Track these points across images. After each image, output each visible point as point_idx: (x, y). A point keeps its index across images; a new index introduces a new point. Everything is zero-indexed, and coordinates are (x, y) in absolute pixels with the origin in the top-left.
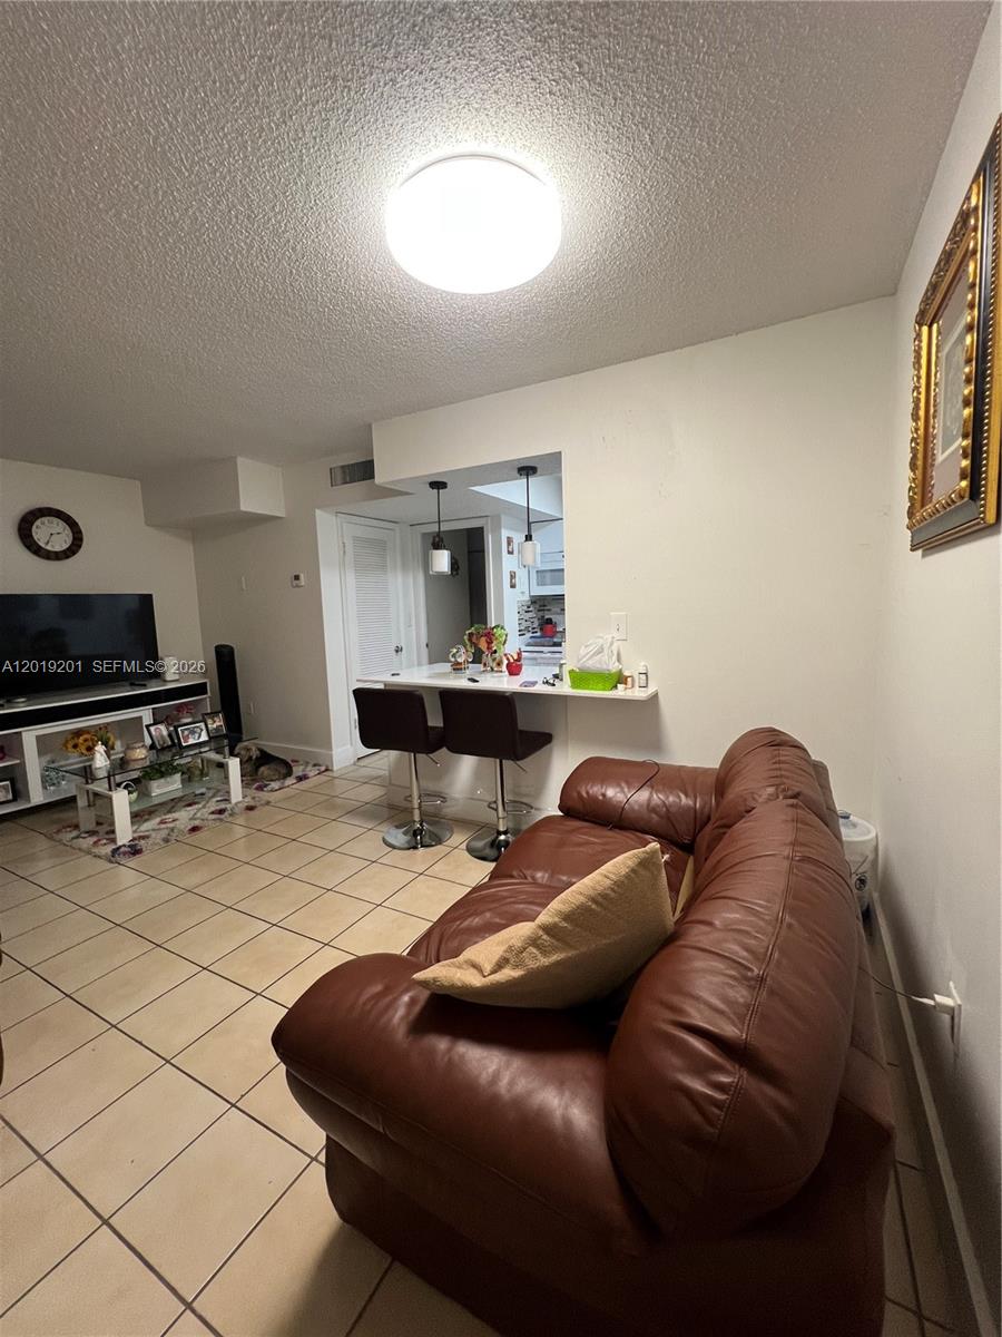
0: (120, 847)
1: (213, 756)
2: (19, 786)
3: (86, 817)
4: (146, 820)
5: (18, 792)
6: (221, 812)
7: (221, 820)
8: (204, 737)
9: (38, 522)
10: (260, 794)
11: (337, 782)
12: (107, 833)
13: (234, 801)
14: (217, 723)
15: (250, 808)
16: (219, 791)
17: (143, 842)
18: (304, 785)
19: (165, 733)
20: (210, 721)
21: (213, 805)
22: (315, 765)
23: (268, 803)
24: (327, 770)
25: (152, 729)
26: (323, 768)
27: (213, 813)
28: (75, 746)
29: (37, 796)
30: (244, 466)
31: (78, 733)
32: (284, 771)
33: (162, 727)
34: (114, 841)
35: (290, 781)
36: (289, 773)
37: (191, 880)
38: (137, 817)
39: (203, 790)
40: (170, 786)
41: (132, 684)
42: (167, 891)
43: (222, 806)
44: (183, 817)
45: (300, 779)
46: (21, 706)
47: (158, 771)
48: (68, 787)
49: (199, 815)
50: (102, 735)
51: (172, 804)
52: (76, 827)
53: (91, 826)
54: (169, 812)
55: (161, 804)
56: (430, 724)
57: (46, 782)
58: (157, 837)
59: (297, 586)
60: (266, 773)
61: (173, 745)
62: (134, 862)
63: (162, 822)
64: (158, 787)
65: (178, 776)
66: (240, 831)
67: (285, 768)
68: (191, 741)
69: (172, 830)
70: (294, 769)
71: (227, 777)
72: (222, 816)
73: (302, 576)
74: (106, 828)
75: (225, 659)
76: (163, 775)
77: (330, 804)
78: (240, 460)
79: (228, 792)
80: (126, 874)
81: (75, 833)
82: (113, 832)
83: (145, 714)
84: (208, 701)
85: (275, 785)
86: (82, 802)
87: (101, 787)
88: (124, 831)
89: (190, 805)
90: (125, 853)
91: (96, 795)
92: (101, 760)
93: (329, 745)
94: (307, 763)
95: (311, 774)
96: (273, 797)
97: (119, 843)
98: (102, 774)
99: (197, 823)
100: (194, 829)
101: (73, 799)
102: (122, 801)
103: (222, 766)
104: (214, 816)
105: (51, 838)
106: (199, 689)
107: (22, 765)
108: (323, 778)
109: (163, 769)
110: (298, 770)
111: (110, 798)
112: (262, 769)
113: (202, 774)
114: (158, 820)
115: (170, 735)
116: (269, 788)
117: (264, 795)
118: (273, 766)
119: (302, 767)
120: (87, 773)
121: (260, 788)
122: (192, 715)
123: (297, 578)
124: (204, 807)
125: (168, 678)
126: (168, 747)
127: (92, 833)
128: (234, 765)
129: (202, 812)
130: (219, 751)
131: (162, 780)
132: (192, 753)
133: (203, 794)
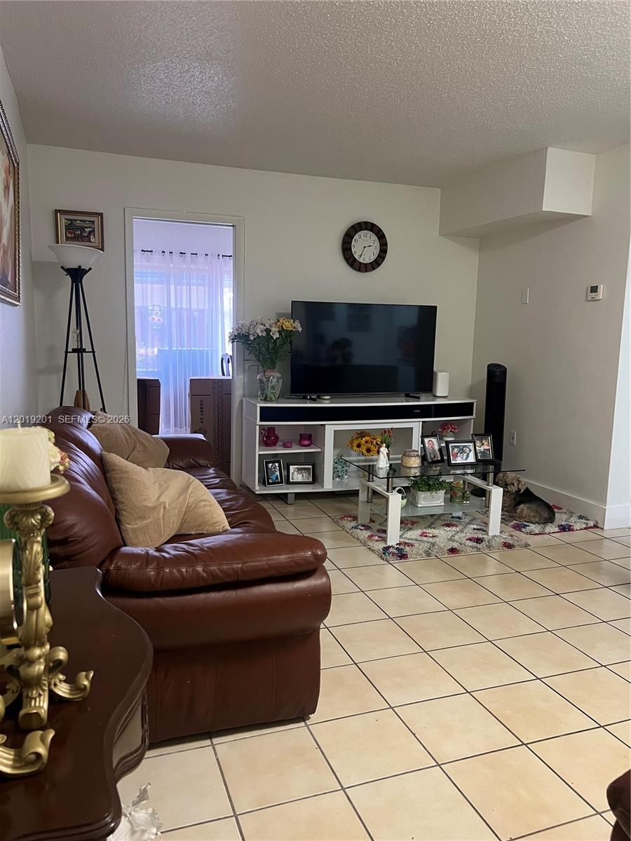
0: (389, 547)
1: (478, 482)
2: (318, 472)
3: (363, 509)
4: (410, 529)
5: (316, 478)
6: (479, 541)
7: (479, 549)
8: (471, 459)
9: (356, 237)
10: (516, 533)
11: (606, 542)
12: (379, 531)
13: (491, 534)
14: (485, 446)
15: (508, 546)
16: (474, 519)
17: (407, 549)
18: (566, 536)
19: (436, 448)
20: (478, 443)
21: (470, 531)
22: (581, 517)
23: (527, 546)
24: (595, 526)
25: (426, 440)
26: (591, 524)
27: (470, 539)
28: (359, 446)
29: (328, 485)
30: (556, 159)
31: (362, 434)
32: (546, 515)
33: (434, 440)
34: (384, 540)
35: (551, 528)
36: (551, 519)
37: (454, 600)
38: (406, 523)
39: (460, 514)
40: (432, 501)
41: (407, 395)
42: (431, 604)
43: (480, 536)
44: (442, 535)
45: (563, 529)
46: (326, 403)
47: (426, 482)
48: (352, 482)
49: (456, 537)
50: (388, 438)
51: (433, 520)
52: (355, 518)
53: (366, 521)
54: (429, 527)
55: (422, 517)
57: (336, 474)
58: (421, 547)
59: (594, 300)
60: (525, 512)
61: (442, 460)
62: (399, 564)
63: (423, 535)
64: (425, 499)
65: (442, 493)
66: (492, 566)
67: (547, 512)
68: (459, 460)
69: (433, 544)
70: (557, 515)
71: (488, 506)
72: (479, 546)
73: (601, 290)
74: (376, 526)
75: (496, 379)
76: (430, 488)
77: (595, 565)
78: (552, 152)
79: (487, 524)
80: (391, 573)
81: (354, 524)
82: (385, 532)
83: (416, 425)
84: (473, 421)
85: (534, 528)
86: (363, 497)
87: (380, 486)
88: (394, 535)
89: (448, 525)
90: (394, 554)
91: (375, 493)
92: (383, 463)
93: (603, 499)
94: (572, 514)
95: (577, 527)
96: (532, 540)
97: (389, 544)
98: (382, 474)
99: (455, 545)
100: (453, 551)
101: (355, 493)
102: (396, 503)
103: (481, 493)
104: (471, 543)
105: (337, 523)
106: (465, 409)
107: (322, 454)
108: (589, 535)
109: (431, 482)
110: (561, 518)
111: (387, 499)
112: (522, 506)
113: (464, 497)
114: (420, 532)
115: (440, 450)
116: (528, 529)
117: (521, 536)
118: (534, 506)
119: (565, 517)
120: (370, 471)
121: (518, 527)
122: (455, 435)
123: (594, 289)
124: (462, 531)
125: (438, 394)
126: (438, 462)
127: (367, 528)
128: (497, 494)
129: (461, 535)
130: (484, 477)
131: (428, 494)
132: (458, 472)
133: (459, 518)
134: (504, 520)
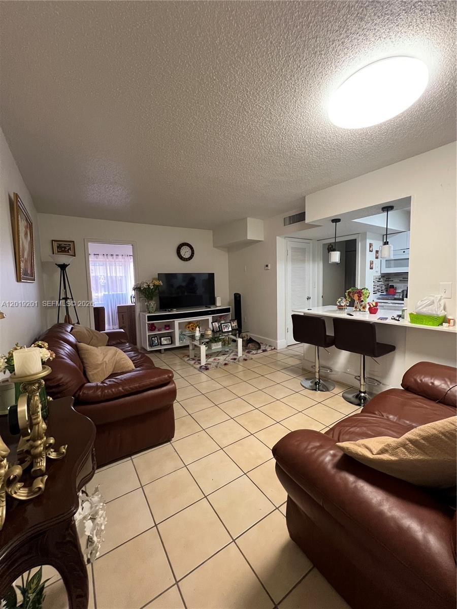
0: (202, 366)
1: (233, 337)
2: (173, 339)
3: (191, 353)
4: (210, 358)
5: (172, 342)
6: (235, 359)
7: (235, 363)
8: (230, 329)
9: (182, 248)
10: (248, 354)
11: (279, 354)
12: (198, 360)
13: (239, 356)
14: (235, 324)
15: (245, 360)
16: (233, 351)
17: (209, 366)
18: (265, 354)
19: (217, 326)
20: (232, 323)
21: (232, 356)
22: (270, 346)
23: (252, 359)
24: (274, 349)
25: (213, 324)
26: (273, 348)
27: (232, 359)
28: (189, 327)
29: (178, 344)
30: (250, 222)
31: (190, 323)
32: (258, 347)
33: (216, 323)
34: (200, 363)
35: (260, 351)
36: (259, 348)
37: (226, 384)
38: (208, 356)
39: (228, 350)
40: (217, 347)
41: (206, 307)
42: (218, 386)
43: (235, 357)
44: (222, 358)
45: (264, 351)
46: (175, 312)
47: (215, 340)
48: (187, 342)
49: (227, 359)
50: (198, 324)
51: (218, 353)
52: (188, 356)
53: (193, 357)
54: (217, 356)
55: (214, 353)
56: (327, 334)
57: (180, 339)
58: (214, 365)
59: (267, 269)
60: (251, 346)
61: (220, 331)
62: (206, 372)
63: (214, 360)
64: (215, 346)
65: (221, 343)
66: (240, 368)
67: (258, 345)
68: (226, 330)
69: (218, 363)
70: (262, 346)
71: (237, 346)
72: (235, 361)
73: (269, 266)
74: (197, 358)
75: (237, 298)
76: (216, 342)
77: (275, 363)
78: (249, 219)
79: (237, 352)
80: (203, 376)
81: (188, 358)
82: (200, 360)
83: (210, 318)
84: (231, 315)
85: (254, 352)
86: (191, 348)
87: (197, 343)
88: (203, 361)
89: (224, 355)
90: (204, 369)
91: (195, 345)
92: (198, 334)
93: (276, 339)
94: (266, 345)
95: (268, 350)
96: (253, 357)
97: (202, 365)
98: (198, 338)
99: (226, 362)
100: (226, 364)
101: (188, 346)
102: (203, 349)
103: (235, 341)
104: (233, 361)
105: (181, 359)
106: (227, 310)
107: (174, 332)
108: (273, 352)
109: (216, 339)
110: (263, 347)
111: (200, 348)
112: (249, 344)
113: (229, 344)
114: (213, 359)
115: (219, 327)
116: (252, 353)
117: (250, 355)
118: (253, 344)
119: (264, 346)
120: (193, 337)
121: (249, 352)
122: (225, 320)
123: (267, 266)
124: (229, 356)
125: (218, 305)
126: (218, 331)
127: (193, 359)
128: (240, 341)
129: (228, 358)
130: (235, 335)
131: (215, 344)
132: (226, 334)
133: (228, 351)
134: (243, 350)
